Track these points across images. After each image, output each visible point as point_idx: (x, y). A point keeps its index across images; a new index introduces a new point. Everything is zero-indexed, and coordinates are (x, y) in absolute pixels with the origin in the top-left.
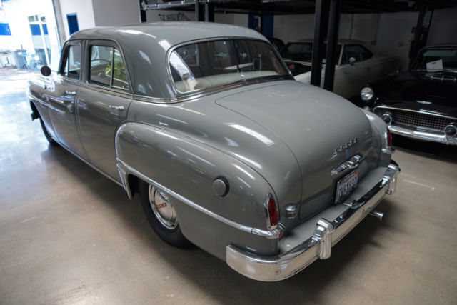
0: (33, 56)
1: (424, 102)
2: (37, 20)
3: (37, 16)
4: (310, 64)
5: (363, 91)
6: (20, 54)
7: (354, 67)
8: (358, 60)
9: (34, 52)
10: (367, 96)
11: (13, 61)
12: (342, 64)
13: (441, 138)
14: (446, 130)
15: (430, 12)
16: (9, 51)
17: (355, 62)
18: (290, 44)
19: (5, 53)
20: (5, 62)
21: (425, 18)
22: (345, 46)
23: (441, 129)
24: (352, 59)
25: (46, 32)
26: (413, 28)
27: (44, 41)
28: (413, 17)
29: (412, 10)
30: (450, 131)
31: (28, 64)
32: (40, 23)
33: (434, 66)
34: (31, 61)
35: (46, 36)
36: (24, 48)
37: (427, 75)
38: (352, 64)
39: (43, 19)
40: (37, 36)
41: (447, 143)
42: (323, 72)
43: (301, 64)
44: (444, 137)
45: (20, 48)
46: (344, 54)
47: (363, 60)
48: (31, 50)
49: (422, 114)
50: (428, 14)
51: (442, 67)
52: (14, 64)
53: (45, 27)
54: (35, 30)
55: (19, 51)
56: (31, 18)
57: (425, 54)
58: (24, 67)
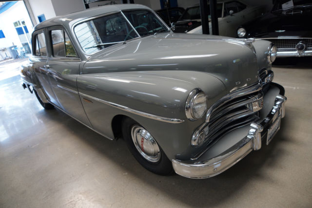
0: (22, 48)
1: (280, 31)
2: (20, 25)
3: (19, 21)
4: (200, 20)
5: (238, 31)
6: (13, 49)
7: (233, 17)
8: (235, 12)
9: (22, 46)
10: (242, 34)
11: (9, 54)
12: (225, 16)
13: (295, 53)
14: (297, 47)
16: (5, 48)
17: (233, 13)
18: (188, 9)
19: (4, 50)
20: (5, 56)
22: (225, 3)
23: (295, 47)
24: (231, 12)
25: (27, 32)
27: (26, 37)
30: (299, 47)
31: (19, 55)
32: (22, 26)
33: (287, 5)
34: (21, 52)
35: (28, 34)
36: (15, 45)
37: (283, 13)
38: (232, 15)
39: (23, 23)
40: (22, 35)
41: (299, 56)
42: (210, 24)
43: (196, 21)
44: (296, 52)
45: (12, 45)
46: (225, 9)
47: (239, 11)
48: (19, 45)
49: (280, 39)
51: (293, 5)
52: (11, 56)
53: (25, 28)
54: (20, 31)
55: (12, 47)
56: (16, 24)
58: (17, 57)
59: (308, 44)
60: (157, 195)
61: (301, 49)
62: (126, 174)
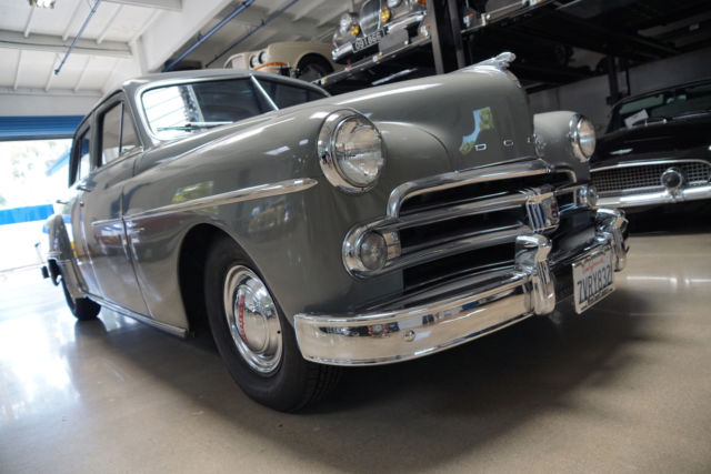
1: (621, 152)
13: (660, 196)
14: (665, 181)
15: (624, 74)
21: (619, 81)
26: (608, 99)
28: (602, 86)
29: (597, 73)
30: (669, 180)
44: (666, 193)
50: (621, 76)
51: (646, 116)
57: (622, 111)
59: (687, 175)
60: (262, 451)
61: (673, 183)
62: (201, 412)
